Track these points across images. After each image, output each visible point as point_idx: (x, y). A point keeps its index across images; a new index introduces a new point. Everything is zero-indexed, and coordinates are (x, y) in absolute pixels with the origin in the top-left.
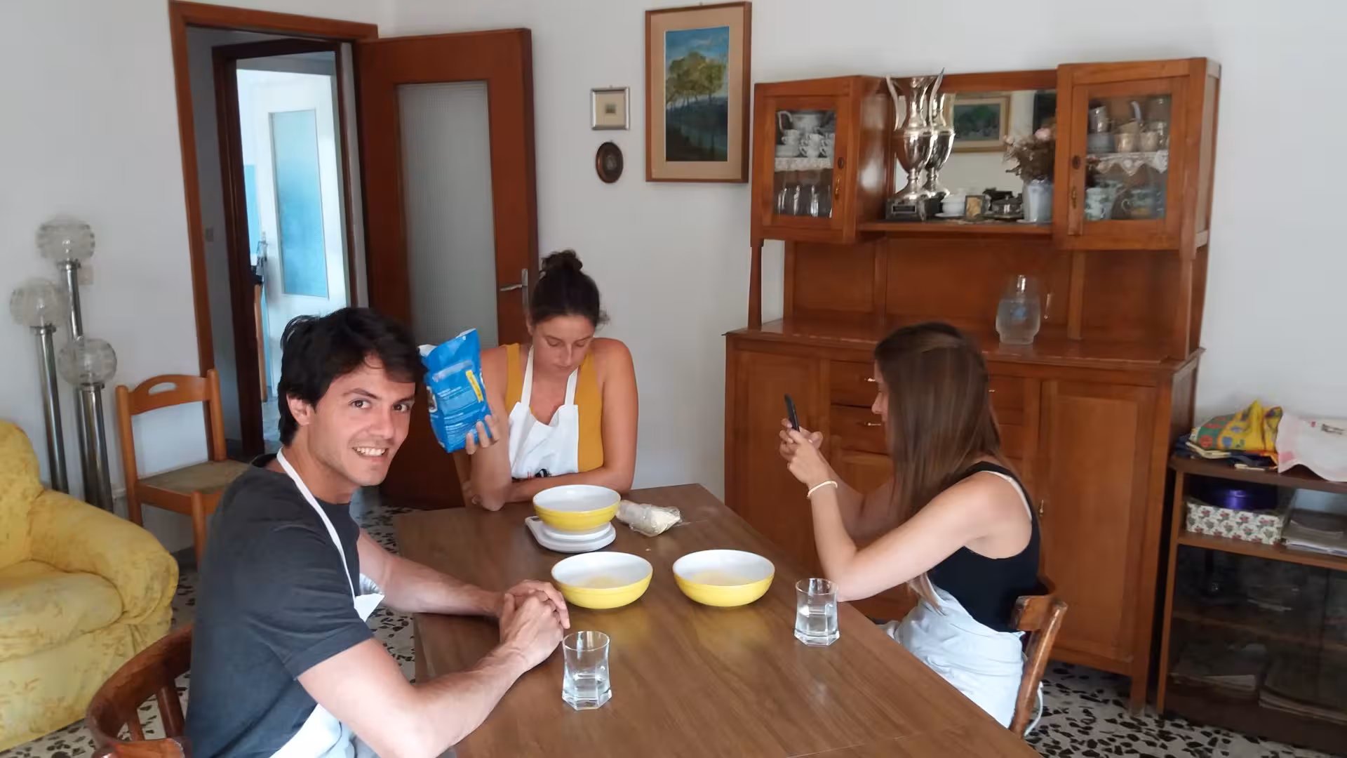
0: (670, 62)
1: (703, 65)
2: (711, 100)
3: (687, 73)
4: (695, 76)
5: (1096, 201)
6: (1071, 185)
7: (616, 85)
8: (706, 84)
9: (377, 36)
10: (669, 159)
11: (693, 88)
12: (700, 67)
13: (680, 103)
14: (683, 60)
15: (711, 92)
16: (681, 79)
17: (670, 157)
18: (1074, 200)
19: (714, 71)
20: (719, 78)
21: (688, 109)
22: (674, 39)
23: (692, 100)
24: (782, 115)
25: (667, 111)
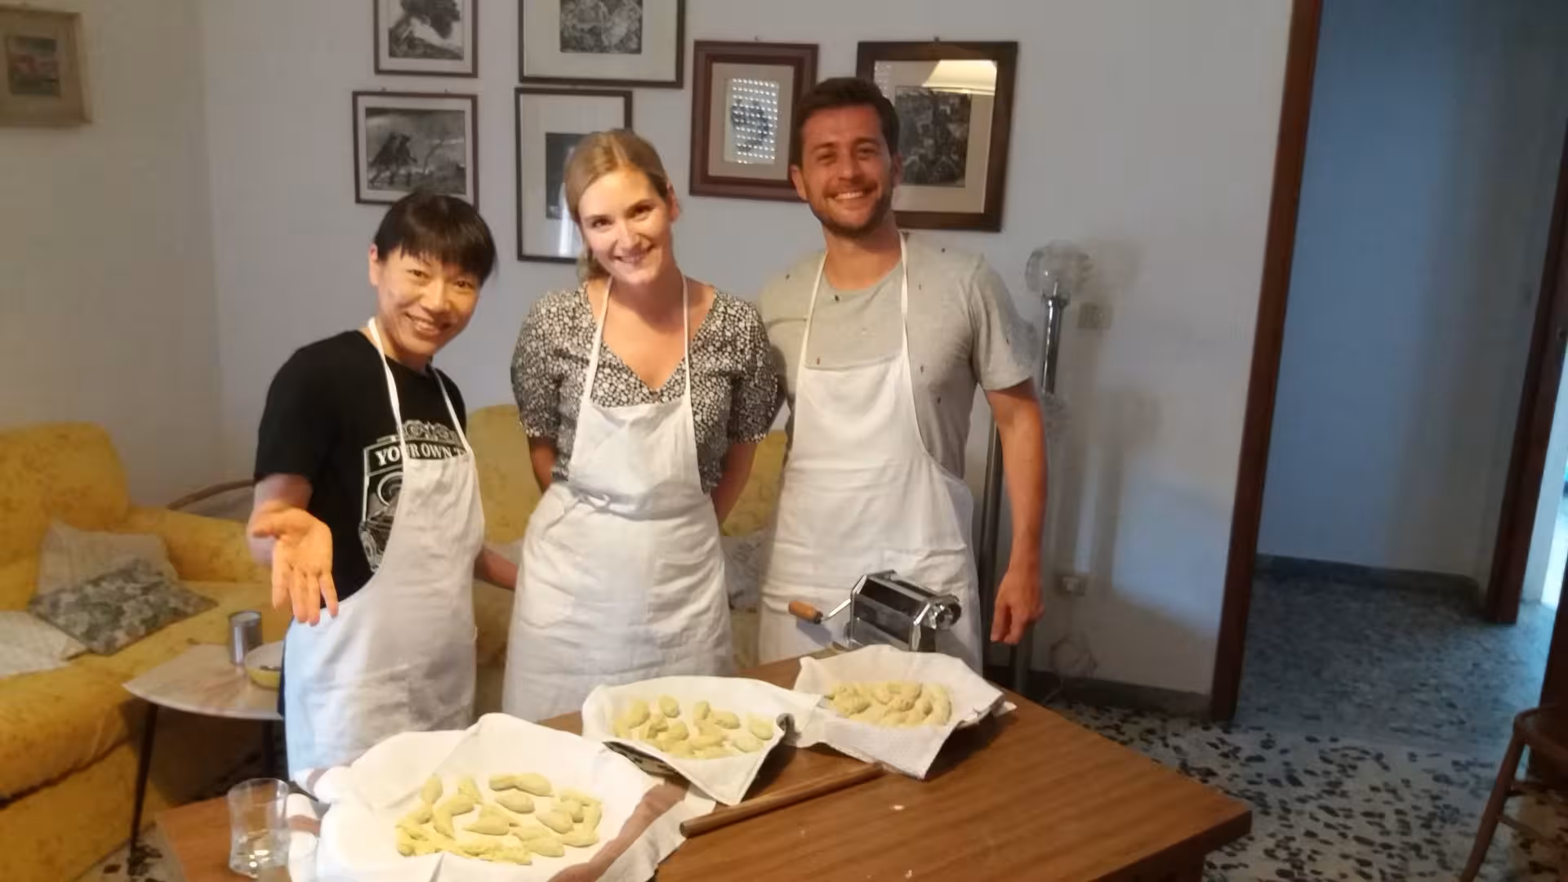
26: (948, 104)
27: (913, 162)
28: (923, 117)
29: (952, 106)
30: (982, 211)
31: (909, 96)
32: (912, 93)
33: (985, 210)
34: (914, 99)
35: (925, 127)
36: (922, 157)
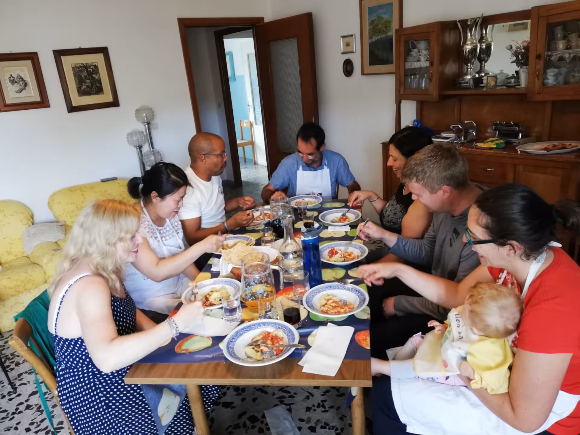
0: (370, 21)
1: (383, 21)
2: (386, 37)
3: (377, 25)
4: (380, 26)
5: (551, 76)
6: (537, 68)
7: (350, 34)
8: (385, 29)
9: (264, 21)
10: (370, 65)
11: (379, 32)
12: (382, 22)
13: (374, 39)
14: (375, 19)
15: (386, 33)
16: (375, 29)
17: (371, 64)
18: (538, 76)
19: (387, 24)
20: (390, 27)
21: (377, 42)
22: (371, 10)
23: (379, 37)
24: (411, 42)
25: (369, 43)
26: (90, 68)
27: (85, 88)
28: (84, 73)
29: (92, 69)
30: (112, 101)
31: (76, 67)
32: (77, 66)
33: (113, 100)
34: (78, 68)
35: (85, 77)
36: (88, 87)
